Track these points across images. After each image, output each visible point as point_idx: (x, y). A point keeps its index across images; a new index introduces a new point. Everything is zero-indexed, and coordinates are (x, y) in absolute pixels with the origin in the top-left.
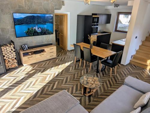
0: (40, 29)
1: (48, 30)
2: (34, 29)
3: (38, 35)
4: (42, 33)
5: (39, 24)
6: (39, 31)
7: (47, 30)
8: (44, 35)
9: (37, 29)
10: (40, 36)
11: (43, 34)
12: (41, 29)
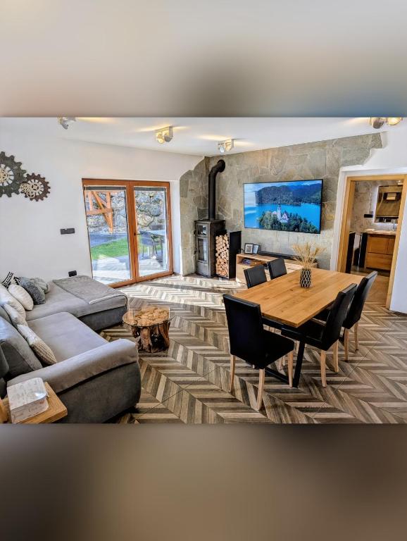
0: (285, 216)
1: (306, 221)
2: (274, 215)
3: (281, 230)
4: (290, 225)
5: (284, 204)
6: (284, 220)
7: (301, 222)
8: (294, 231)
9: (279, 217)
10: (285, 233)
11: (291, 228)
12: (287, 215)
